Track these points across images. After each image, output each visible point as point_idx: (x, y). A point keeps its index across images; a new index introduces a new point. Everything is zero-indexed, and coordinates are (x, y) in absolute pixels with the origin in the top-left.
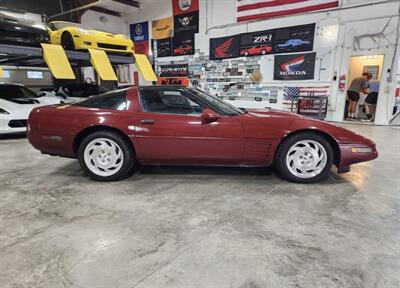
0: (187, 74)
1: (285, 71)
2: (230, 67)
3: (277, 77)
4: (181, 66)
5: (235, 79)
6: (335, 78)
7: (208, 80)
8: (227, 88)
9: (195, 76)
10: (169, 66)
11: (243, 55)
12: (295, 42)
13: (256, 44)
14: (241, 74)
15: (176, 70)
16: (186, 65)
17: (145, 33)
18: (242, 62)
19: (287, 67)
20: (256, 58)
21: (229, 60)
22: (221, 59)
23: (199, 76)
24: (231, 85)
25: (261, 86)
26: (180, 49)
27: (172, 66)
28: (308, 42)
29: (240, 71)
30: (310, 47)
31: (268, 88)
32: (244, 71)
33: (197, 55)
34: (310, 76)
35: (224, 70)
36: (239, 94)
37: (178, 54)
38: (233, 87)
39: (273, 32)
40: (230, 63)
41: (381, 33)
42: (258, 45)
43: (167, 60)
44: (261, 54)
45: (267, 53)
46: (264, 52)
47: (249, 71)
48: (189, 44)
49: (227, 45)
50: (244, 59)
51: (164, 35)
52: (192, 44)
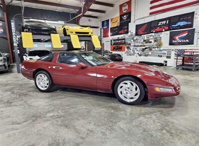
0: (125, 43)
1: (176, 40)
2: (145, 39)
3: (171, 44)
4: (122, 39)
5: (148, 45)
7: (134, 46)
8: (143, 50)
9: (128, 44)
10: (117, 40)
11: (152, 33)
12: (182, 24)
14: (151, 42)
15: (120, 41)
16: (124, 39)
17: (108, 25)
19: (177, 38)
20: (159, 33)
21: (145, 35)
22: (141, 35)
23: (130, 44)
24: (146, 48)
25: (162, 49)
26: (122, 31)
27: (118, 39)
28: (190, 23)
29: (150, 41)
30: (191, 26)
31: (165, 50)
32: (152, 41)
33: (129, 34)
34: (191, 43)
35: (142, 41)
36: (150, 53)
37: (121, 34)
38: (146, 50)
39: (169, 18)
40: (145, 37)
42: (161, 26)
43: (116, 37)
44: (162, 31)
45: (165, 31)
46: (164, 30)
47: (155, 41)
48: (126, 28)
50: (153, 34)
51: (115, 25)
52: (128, 28)
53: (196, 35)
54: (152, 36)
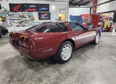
1: (42, 17)
2: (21, 15)
3: (40, 19)
5: (23, 19)
6: (56, 20)
7: (11, 20)
8: (20, 23)
11: (26, 11)
12: (44, 9)
13: (30, 8)
14: (26, 17)
18: (26, 14)
19: (43, 16)
20: (31, 12)
21: (20, 12)
22: (16, 12)
23: (6, 18)
24: (23, 21)
25: (34, 22)
29: (25, 16)
31: (37, 22)
32: (27, 17)
33: (3, 9)
34: (50, 19)
35: (18, 16)
36: (27, 25)
40: (21, 13)
41: (65, 9)
42: (32, 8)
44: (33, 11)
45: (35, 11)
46: (34, 11)
47: (29, 17)
49: (18, 7)
50: (27, 12)
53: (51, 15)
54: (26, 13)
